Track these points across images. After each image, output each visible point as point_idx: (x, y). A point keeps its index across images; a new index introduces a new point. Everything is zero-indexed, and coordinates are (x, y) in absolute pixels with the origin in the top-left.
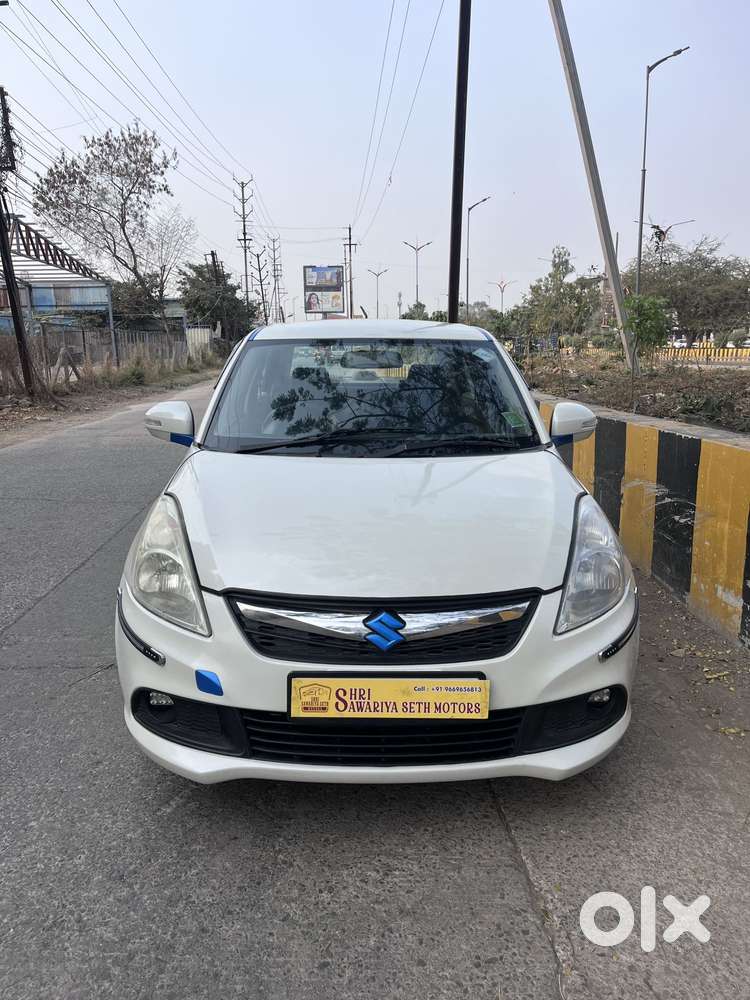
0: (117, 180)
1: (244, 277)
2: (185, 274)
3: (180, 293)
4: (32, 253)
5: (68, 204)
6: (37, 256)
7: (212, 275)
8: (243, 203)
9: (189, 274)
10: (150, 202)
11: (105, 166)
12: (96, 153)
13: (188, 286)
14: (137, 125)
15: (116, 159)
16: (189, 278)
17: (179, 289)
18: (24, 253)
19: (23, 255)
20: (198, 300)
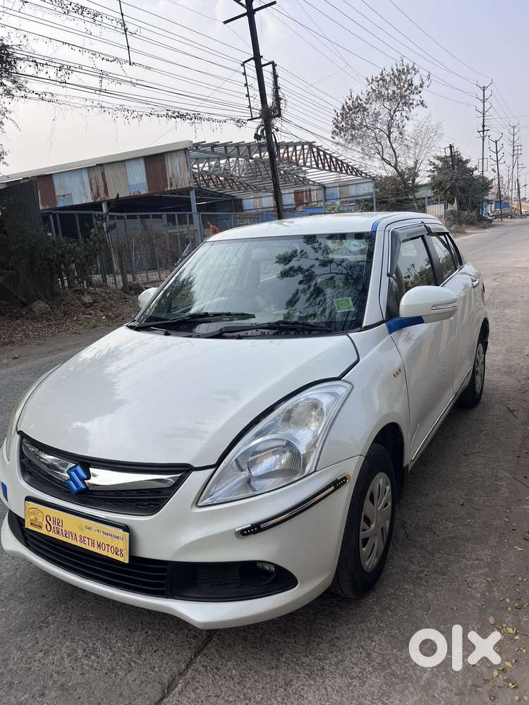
0: (387, 104)
1: (481, 161)
2: (434, 164)
3: (429, 179)
4: (320, 166)
5: (353, 127)
6: (324, 167)
7: (454, 162)
8: (484, 102)
9: (436, 163)
10: (409, 115)
11: (380, 96)
12: (374, 88)
13: (436, 173)
14: (402, 61)
15: (387, 89)
16: (436, 167)
17: (429, 176)
18: (315, 166)
19: (314, 168)
20: (441, 183)
